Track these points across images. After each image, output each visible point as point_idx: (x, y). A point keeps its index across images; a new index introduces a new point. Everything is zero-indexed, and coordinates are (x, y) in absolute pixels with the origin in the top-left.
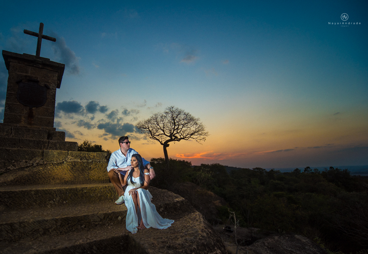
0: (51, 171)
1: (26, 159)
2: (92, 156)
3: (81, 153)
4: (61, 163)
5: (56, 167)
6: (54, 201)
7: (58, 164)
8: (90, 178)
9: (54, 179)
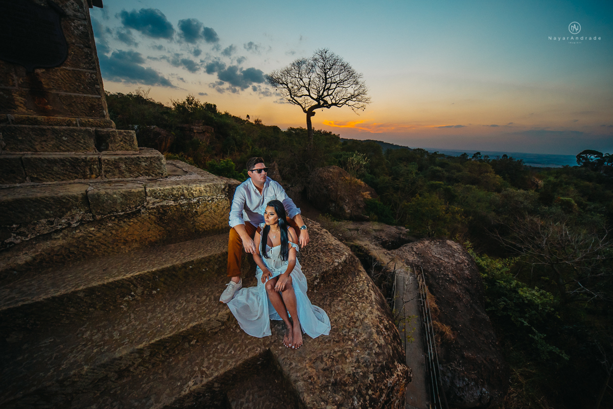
0: (117, 230)
1: (47, 216)
2: (196, 191)
3: (173, 188)
4: (134, 213)
5: (124, 222)
6: (132, 296)
7: (128, 216)
8: (199, 230)
9: (126, 242)
